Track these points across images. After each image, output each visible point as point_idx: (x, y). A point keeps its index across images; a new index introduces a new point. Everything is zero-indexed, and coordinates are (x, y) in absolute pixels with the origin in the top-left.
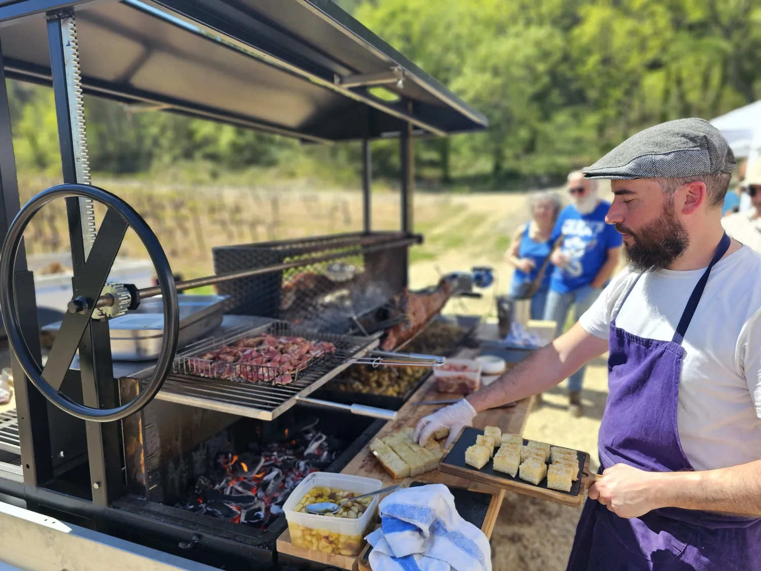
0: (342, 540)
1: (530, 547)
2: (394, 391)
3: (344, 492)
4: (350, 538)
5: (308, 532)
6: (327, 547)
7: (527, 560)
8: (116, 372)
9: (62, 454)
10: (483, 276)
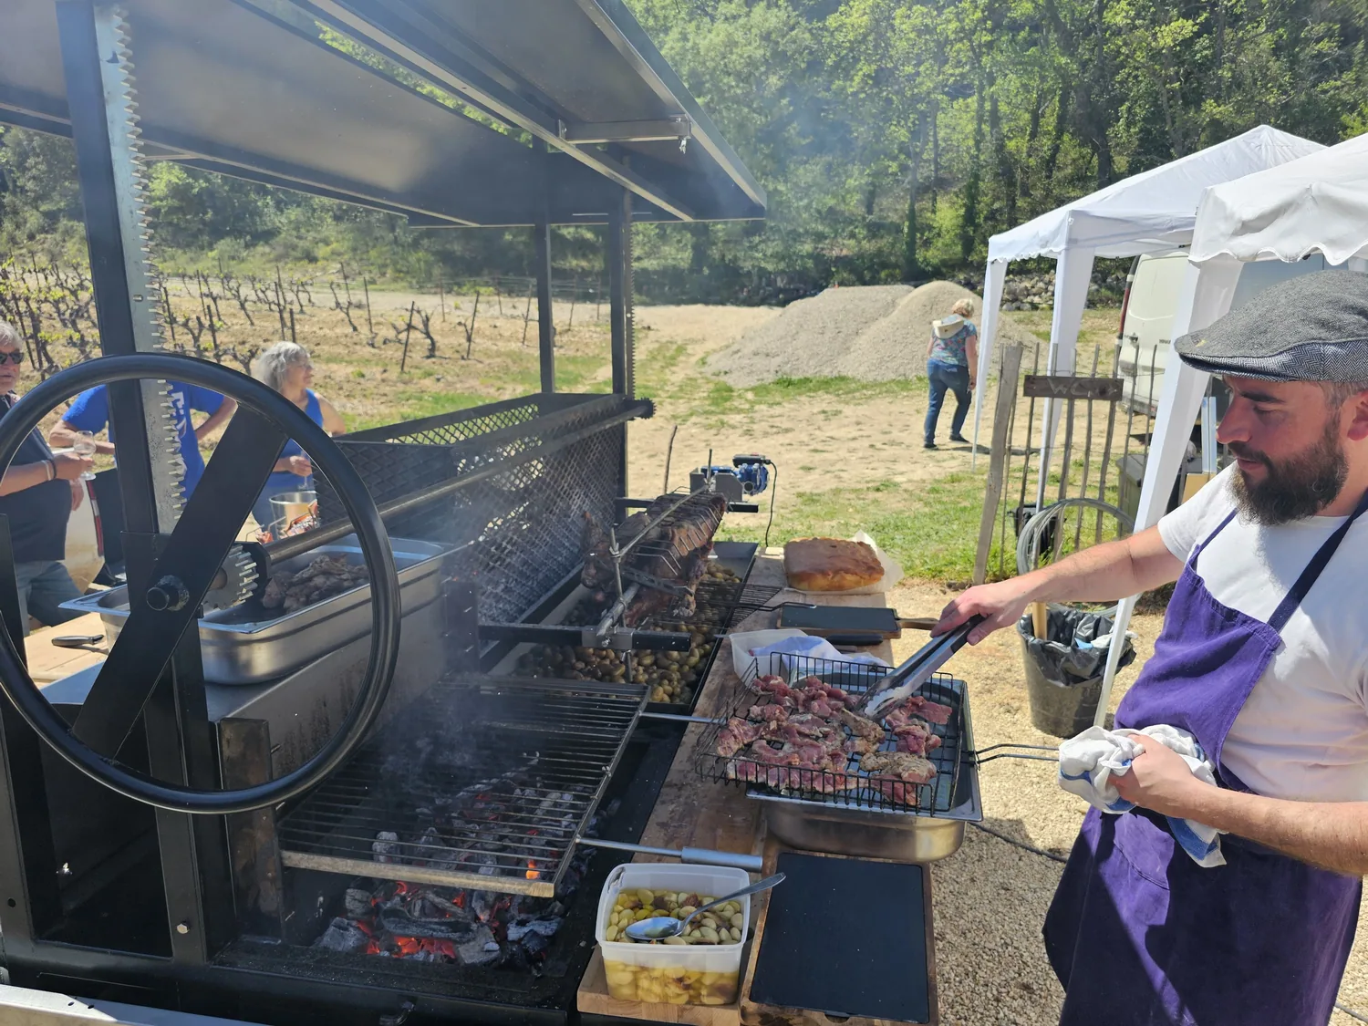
0: (707, 981)
2: (666, 692)
3: (676, 893)
4: (721, 976)
5: (643, 974)
6: (679, 995)
8: (215, 709)
9: (66, 869)
10: (752, 473)
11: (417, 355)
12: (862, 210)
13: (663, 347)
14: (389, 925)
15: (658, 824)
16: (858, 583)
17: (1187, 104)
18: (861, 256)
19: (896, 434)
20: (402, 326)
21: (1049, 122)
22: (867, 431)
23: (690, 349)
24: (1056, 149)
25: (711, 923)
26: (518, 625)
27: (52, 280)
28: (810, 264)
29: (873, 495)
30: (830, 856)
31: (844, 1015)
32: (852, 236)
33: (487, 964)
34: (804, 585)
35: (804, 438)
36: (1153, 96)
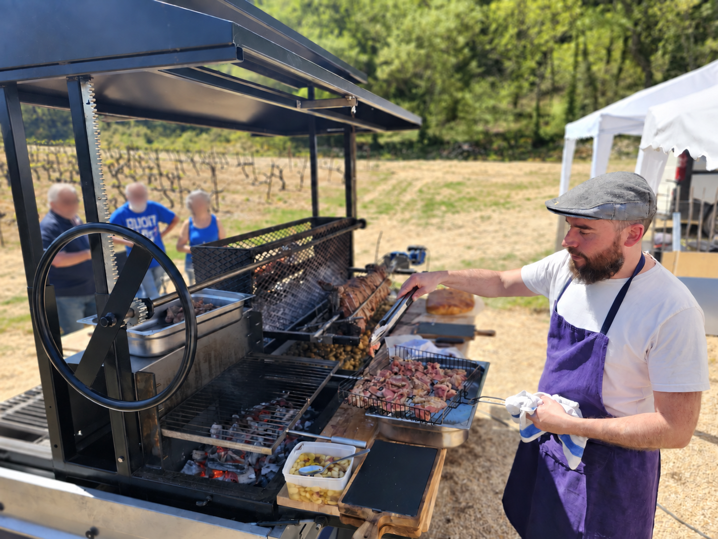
0: (329, 494)
1: (460, 482)
2: (351, 364)
3: (326, 456)
4: (336, 492)
5: (303, 490)
6: (318, 500)
7: (458, 494)
8: (136, 367)
9: (80, 433)
10: (418, 255)
11: (276, 189)
12: (511, 107)
13: (400, 182)
14: (210, 465)
15: (332, 425)
16: (461, 312)
17: (696, 42)
18: (509, 131)
19: (519, 229)
20: (269, 174)
21: (617, 54)
22: (504, 226)
23: (415, 183)
24: (620, 70)
25: (336, 469)
26: (286, 331)
27: (108, 154)
28: (481, 137)
29: (501, 262)
30: (398, 443)
31: (380, 510)
32: (506, 120)
33: (249, 484)
34: (433, 312)
35: (470, 230)
36: (678, 37)
